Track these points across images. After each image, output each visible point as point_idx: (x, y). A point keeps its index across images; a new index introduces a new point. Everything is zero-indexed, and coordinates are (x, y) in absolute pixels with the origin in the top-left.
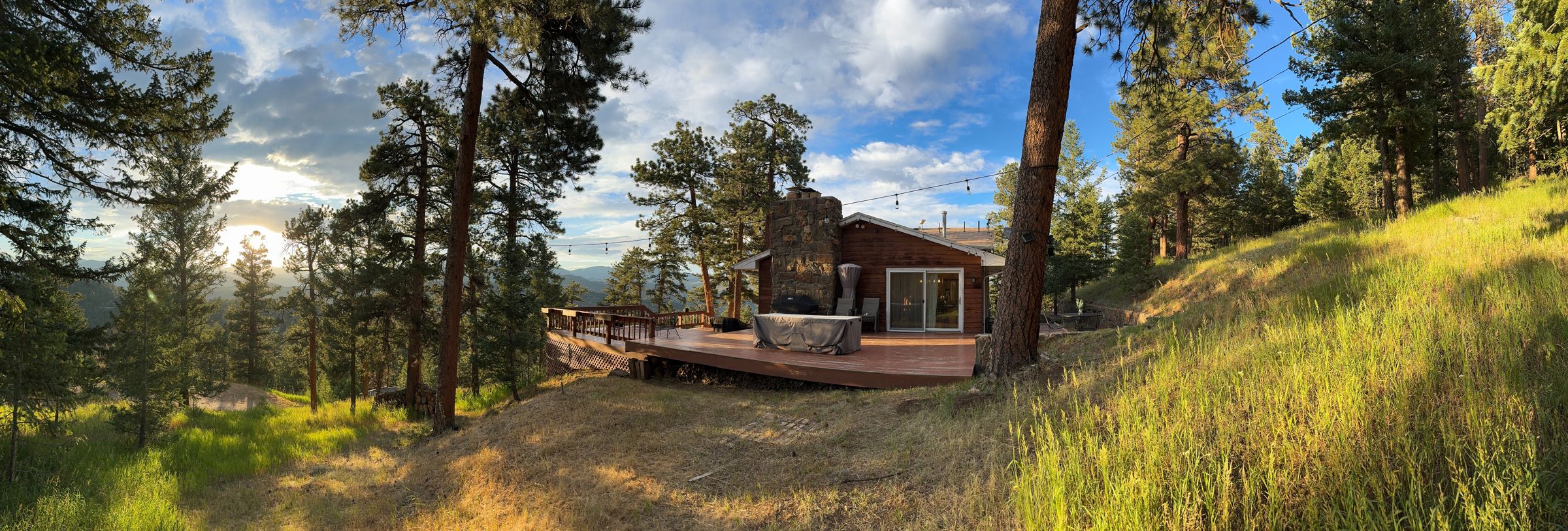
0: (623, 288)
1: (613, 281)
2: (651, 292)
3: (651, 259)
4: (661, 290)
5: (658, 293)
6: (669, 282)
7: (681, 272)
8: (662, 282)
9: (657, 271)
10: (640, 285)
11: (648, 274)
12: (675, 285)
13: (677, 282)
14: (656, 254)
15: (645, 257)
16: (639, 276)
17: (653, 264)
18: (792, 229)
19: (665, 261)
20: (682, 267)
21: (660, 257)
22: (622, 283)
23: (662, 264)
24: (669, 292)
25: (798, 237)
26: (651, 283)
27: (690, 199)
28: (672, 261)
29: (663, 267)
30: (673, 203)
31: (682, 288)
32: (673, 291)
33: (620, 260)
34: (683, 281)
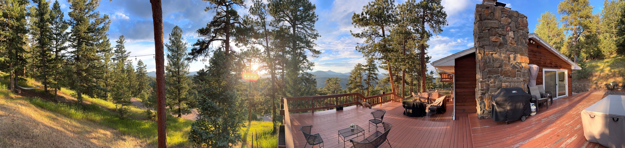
0: (355, 78)
1: (351, 76)
2: (365, 80)
3: (365, 68)
4: (369, 79)
5: (368, 80)
6: (372, 77)
7: (376, 73)
8: (369, 76)
9: (367, 72)
10: (361, 78)
11: (364, 74)
12: (374, 78)
13: (374, 76)
14: (366, 66)
15: (363, 67)
16: (360, 74)
17: (366, 70)
18: (500, 31)
19: (370, 69)
20: (376, 71)
21: (368, 67)
22: (354, 77)
23: (369, 70)
24: (372, 80)
25: (503, 39)
26: (365, 77)
27: (382, 35)
28: (373, 69)
29: (369, 71)
30: (373, 36)
31: (376, 78)
32: (373, 80)
33: (353, 69)
34: (377, 76)
